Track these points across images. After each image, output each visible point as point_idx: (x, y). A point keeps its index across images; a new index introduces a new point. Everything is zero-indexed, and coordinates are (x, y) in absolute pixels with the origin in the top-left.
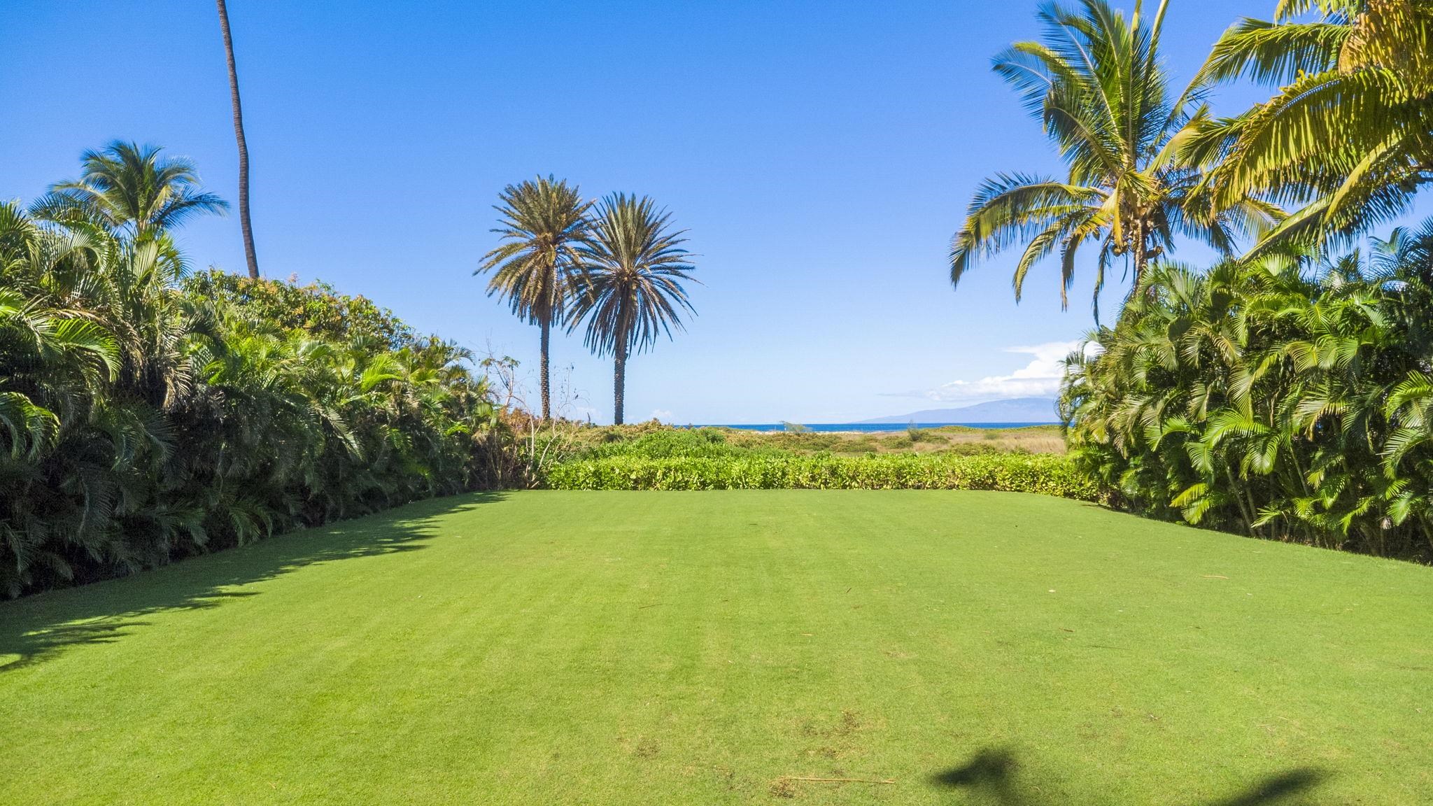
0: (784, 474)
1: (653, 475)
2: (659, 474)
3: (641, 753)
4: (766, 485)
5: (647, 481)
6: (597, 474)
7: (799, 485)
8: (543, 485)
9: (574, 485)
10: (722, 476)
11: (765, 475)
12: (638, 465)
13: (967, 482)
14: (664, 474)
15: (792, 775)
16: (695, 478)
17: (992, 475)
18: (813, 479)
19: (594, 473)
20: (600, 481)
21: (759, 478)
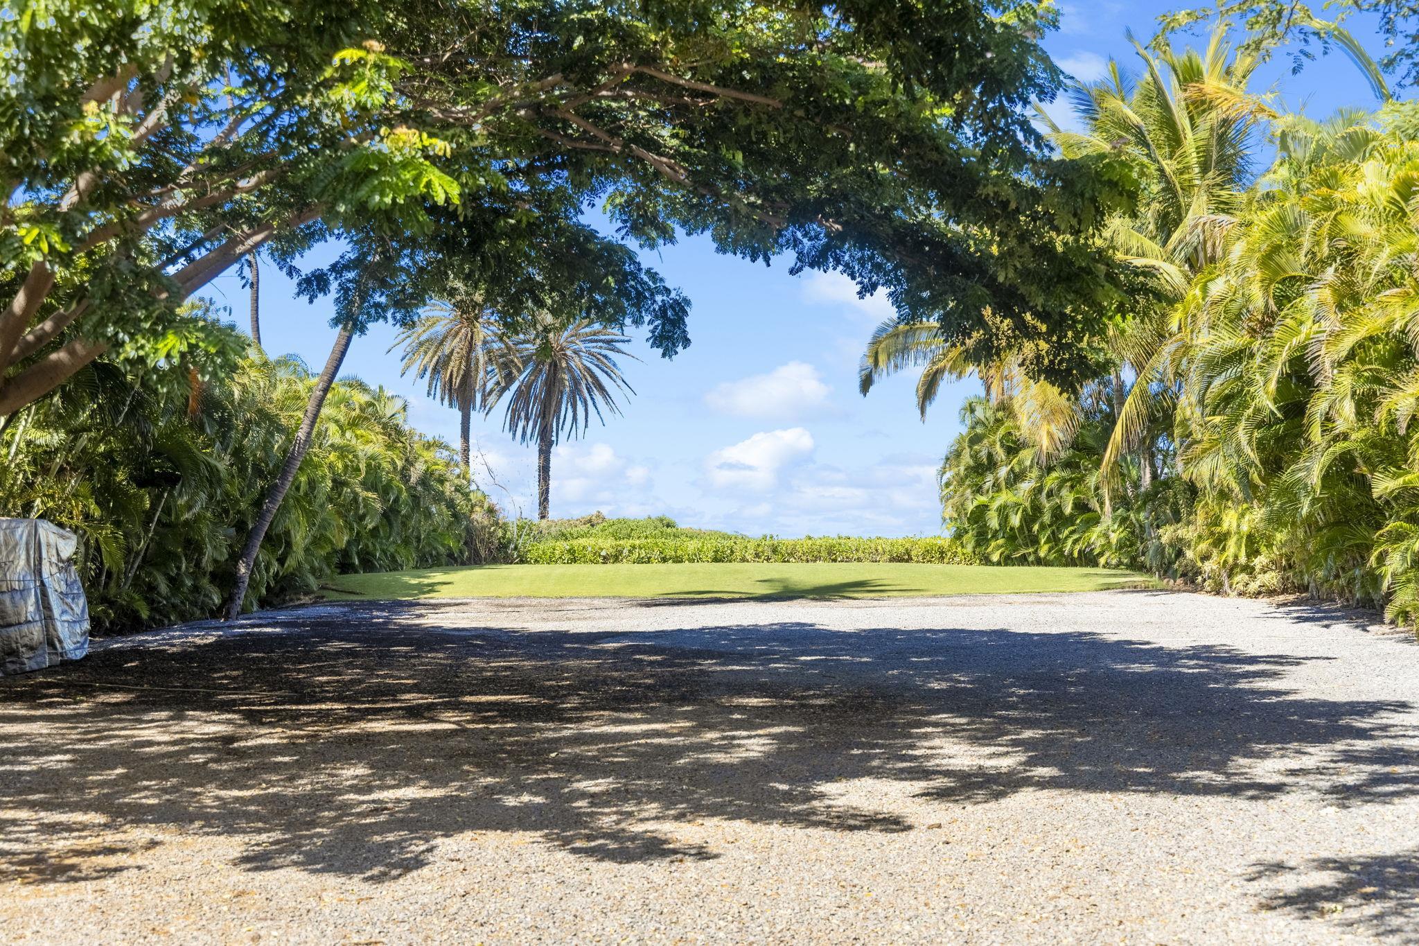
1: (621, 552)
4: (719, 559)
6: (571, 551)
8: (525, 560)
9: (551, 561)
10: (679, 553)
11: (716, 552)
12: (607, 545)
13: (887, 557)
14: (630, 551)
16: (656, 554)
17: (908, 552)
18: (757, 555)
19: (569, 551)
20: (574, 557)
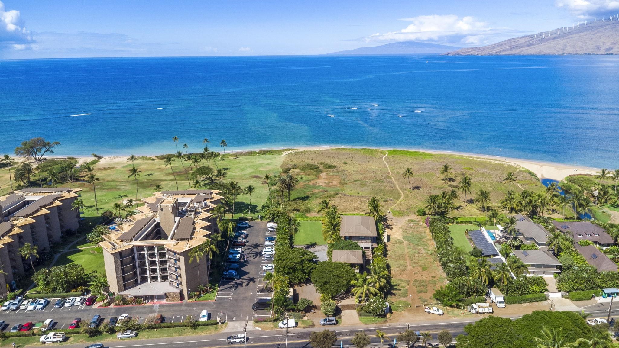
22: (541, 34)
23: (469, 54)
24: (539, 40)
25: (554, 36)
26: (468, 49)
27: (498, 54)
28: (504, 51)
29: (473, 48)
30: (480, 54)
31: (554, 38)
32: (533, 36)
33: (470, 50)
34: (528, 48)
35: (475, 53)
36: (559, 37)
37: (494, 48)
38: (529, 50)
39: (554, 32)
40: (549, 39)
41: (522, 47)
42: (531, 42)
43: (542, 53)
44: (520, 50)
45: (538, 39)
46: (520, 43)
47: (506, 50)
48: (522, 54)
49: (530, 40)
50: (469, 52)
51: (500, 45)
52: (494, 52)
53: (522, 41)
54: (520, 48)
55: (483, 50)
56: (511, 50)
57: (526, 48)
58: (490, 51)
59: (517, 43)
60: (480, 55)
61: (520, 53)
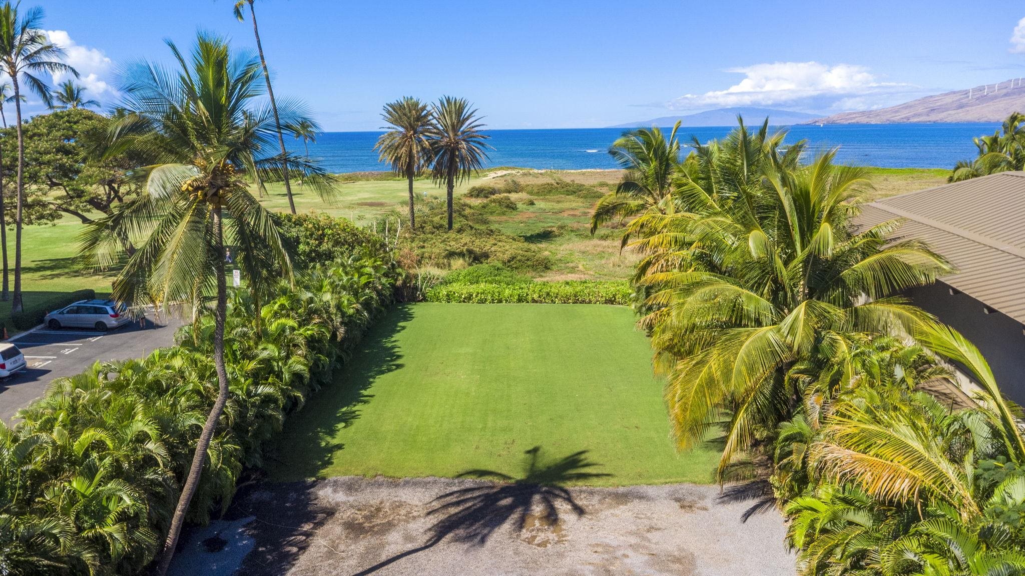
0: (527, 295)
2: (474, 295)
3: (476, 448)
4: (520, 300)
5: (469, 298)
7: (534, 301)
8: (425, 299)
9: (438, 300)
11: (519, 295)
14: (476, 296)
15: (502, 452)
16: (489, 297)
20: (449, 298)
21: (516, 297)
22: (981, 89)
23: (853, 121)
24: (978, 99)
25: (1004, 91)
26: (850, 114)
27: (905, 120)
28: (915, 115)
29: (858, 113)
30: (873, 121)
31: (1006, 95)
32: (966, 93)
33: (854, 116)
34: (959, 111)
35: (864, 120)
36: (1014, 94)
37: (896, 112)
38: (961, 115)
39: (1003, 86)
40: (995, 97)
41: (947, 110)
42: (964, 101)
43: (986, 119)
44: (945, 113)
45: (975, 97)
46: (942, 103)
47: (919, 115)
48: (949, 121)
49: (962, 99)
50: (851, 119)
51: (907, 107)
52: (898, 118)
53: (948, 100)
54: (943, 112)
55: (878, 115)
56: (928, 115)
57: (955, 111)
58: (890, 116)
59: (939, 104)
60: (873, 123)
61: (945, 120)
